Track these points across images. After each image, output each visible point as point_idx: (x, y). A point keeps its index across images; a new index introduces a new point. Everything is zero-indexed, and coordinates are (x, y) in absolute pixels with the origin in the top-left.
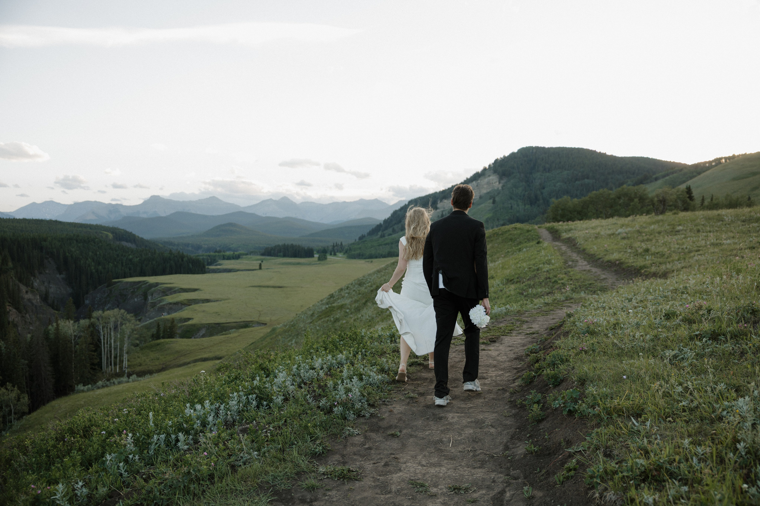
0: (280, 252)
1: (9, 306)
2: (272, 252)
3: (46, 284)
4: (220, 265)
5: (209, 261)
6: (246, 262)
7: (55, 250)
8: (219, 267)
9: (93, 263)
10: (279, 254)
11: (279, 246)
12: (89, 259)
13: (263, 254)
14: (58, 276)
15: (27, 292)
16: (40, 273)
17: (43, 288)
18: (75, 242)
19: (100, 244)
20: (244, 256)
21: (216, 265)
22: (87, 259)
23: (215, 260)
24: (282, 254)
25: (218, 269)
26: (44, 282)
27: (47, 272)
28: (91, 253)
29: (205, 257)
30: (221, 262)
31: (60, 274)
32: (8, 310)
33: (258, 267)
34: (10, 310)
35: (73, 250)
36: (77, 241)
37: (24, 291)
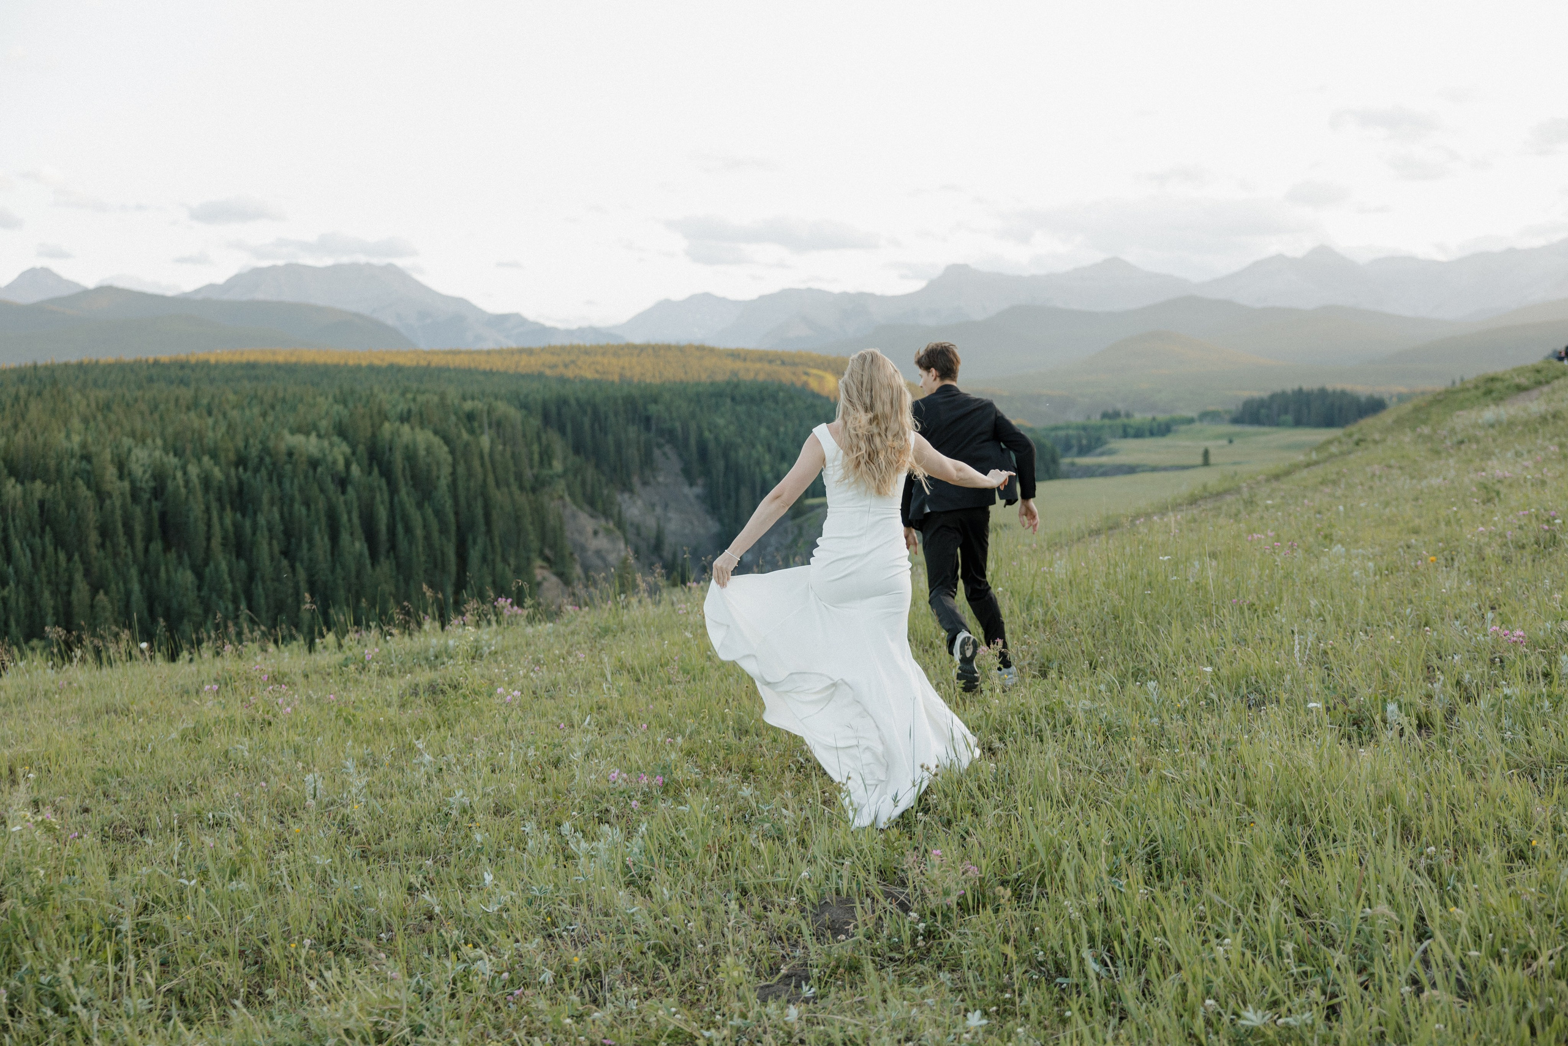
0: (1286, 412)
1: (542, 567)
2: (1263, 411)
3: (659, 510)
4: (1111, 452)
5: (1084, 442)
6: (1188, 443)
7: (678, 425)
8: (1104, 460)
9: (767, 457)
10: (1283, 418)
11: (1284, 394)
12: (759, 447)
13: (1237, 420)
14: (686, 490)
15: (596, 533)
16: (645, 483)
17: (651, 522)
18: (728, 401)
19: (790, 406)
20: (1183, 428)
21: (1102, 454)
22: (753, 446)
23: (1098, 439)
24: (1289, 418)
25: (1100, 466)
26: (653, 505)
27: (661, 479)
28: (763, 431)
29: (1071, 432)
30: (1116, 444)
31: (691, 485)
32: (539, 578)
33: (1199, 460)
34: (544, 579)
35: (721, 422)
36: (733, 399)
37: (589, 530)
